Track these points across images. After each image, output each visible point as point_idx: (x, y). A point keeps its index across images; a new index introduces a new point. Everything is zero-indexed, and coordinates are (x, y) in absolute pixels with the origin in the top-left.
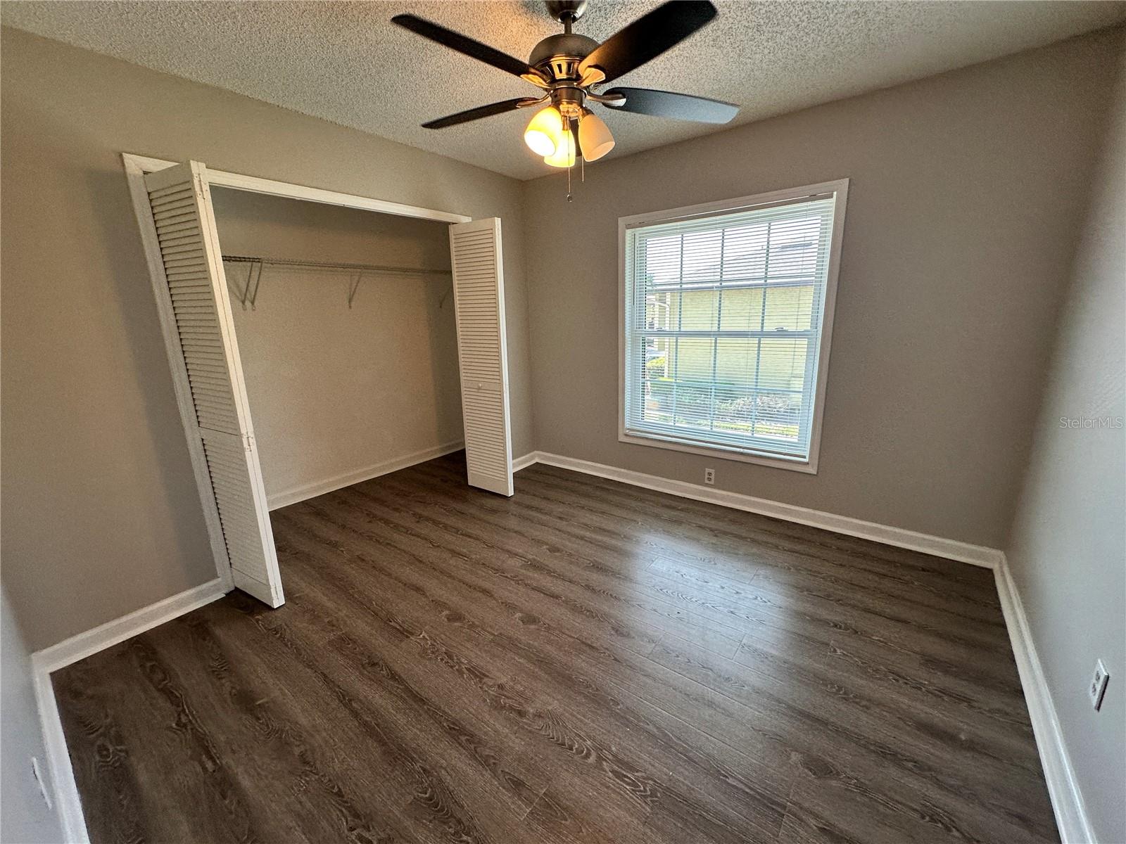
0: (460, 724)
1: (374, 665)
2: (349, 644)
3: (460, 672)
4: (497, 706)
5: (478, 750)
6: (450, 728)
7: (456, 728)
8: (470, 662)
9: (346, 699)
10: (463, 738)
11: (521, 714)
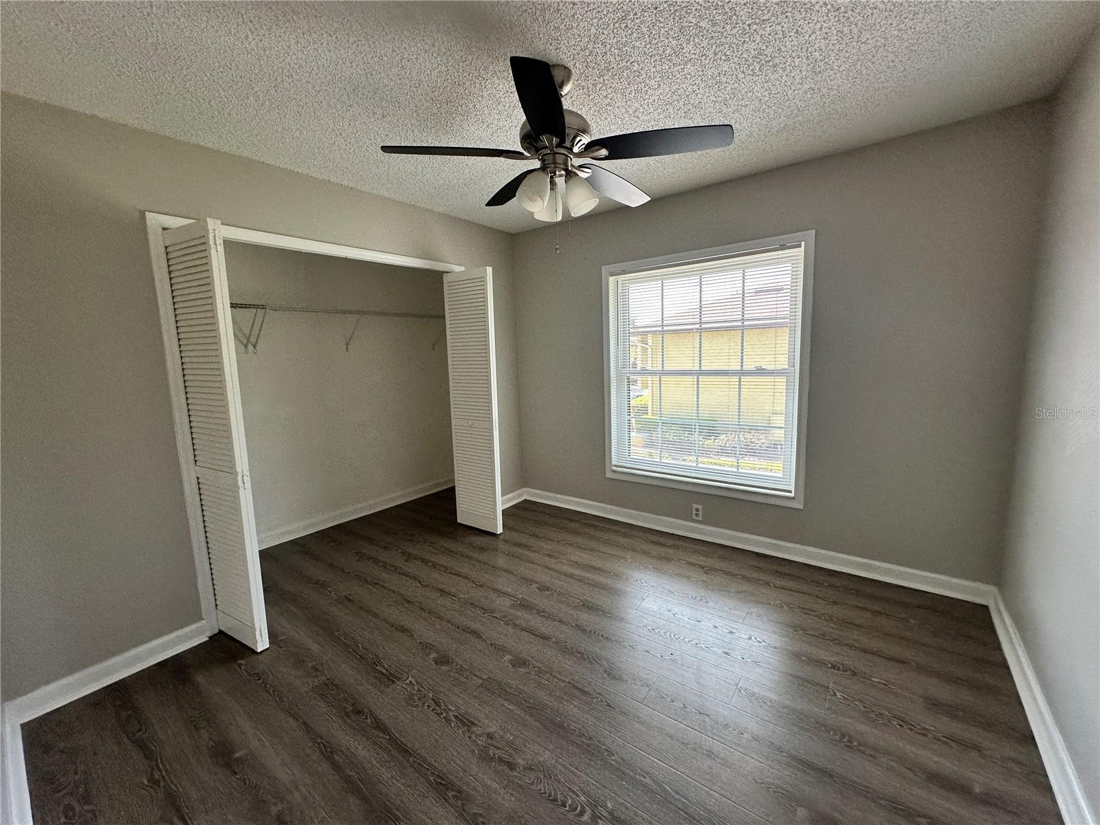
0: (447, 778)
1: (359, 712)
2: (333, 690)
3: (447, 720)
4: (486, 758)
5: (466, 807)
6: (437, 782)
7: (443, 782)
8: (458, 708)
9: (328, 751)
10: (451, 794)
11: (511, 766)
